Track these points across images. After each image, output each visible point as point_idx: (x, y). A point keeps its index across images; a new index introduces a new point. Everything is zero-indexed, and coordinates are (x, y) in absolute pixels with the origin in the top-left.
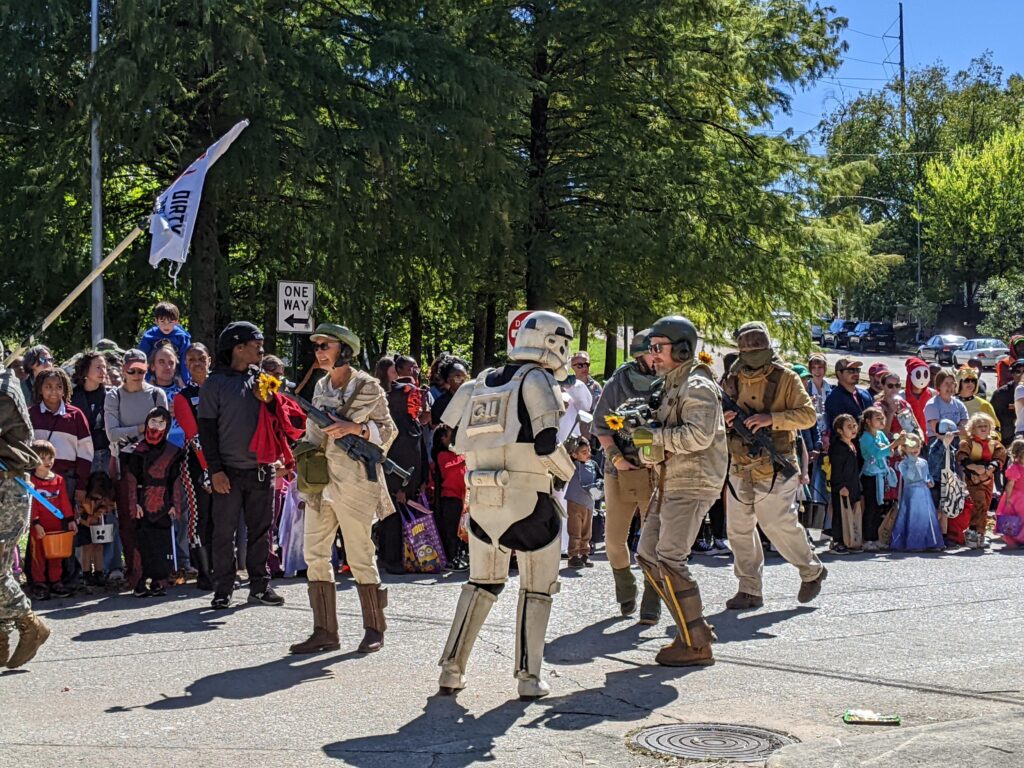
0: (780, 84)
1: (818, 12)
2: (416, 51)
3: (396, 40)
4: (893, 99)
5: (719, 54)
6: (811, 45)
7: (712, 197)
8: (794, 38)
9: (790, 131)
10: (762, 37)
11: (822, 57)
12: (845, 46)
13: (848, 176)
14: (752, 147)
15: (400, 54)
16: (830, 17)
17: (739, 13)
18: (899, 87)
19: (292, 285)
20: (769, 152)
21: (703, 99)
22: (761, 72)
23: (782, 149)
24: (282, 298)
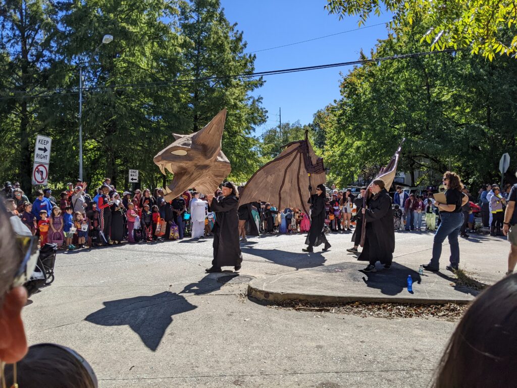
0: (253, 125)
1: (261, 109)
2: (165, 114)
3: (160, 111)
4: (278, 130)
5: (239, 118)
6: (260, 117)
7: (237, 151)
8: (256, 115)
9: (255, 136)
10: (249, 115)
11: (262, 120)
12: (268, 117)
13: (268, 147)
14: (247, 140)
15: (161, 114)
16: (264, 110)
17: (243, 108)
18: (279, 127)
19: (133, 170)
20: (250, 141)
21: (235, 128)
22: (249, 123)
23: (253, 140)
24: (130, 173)
